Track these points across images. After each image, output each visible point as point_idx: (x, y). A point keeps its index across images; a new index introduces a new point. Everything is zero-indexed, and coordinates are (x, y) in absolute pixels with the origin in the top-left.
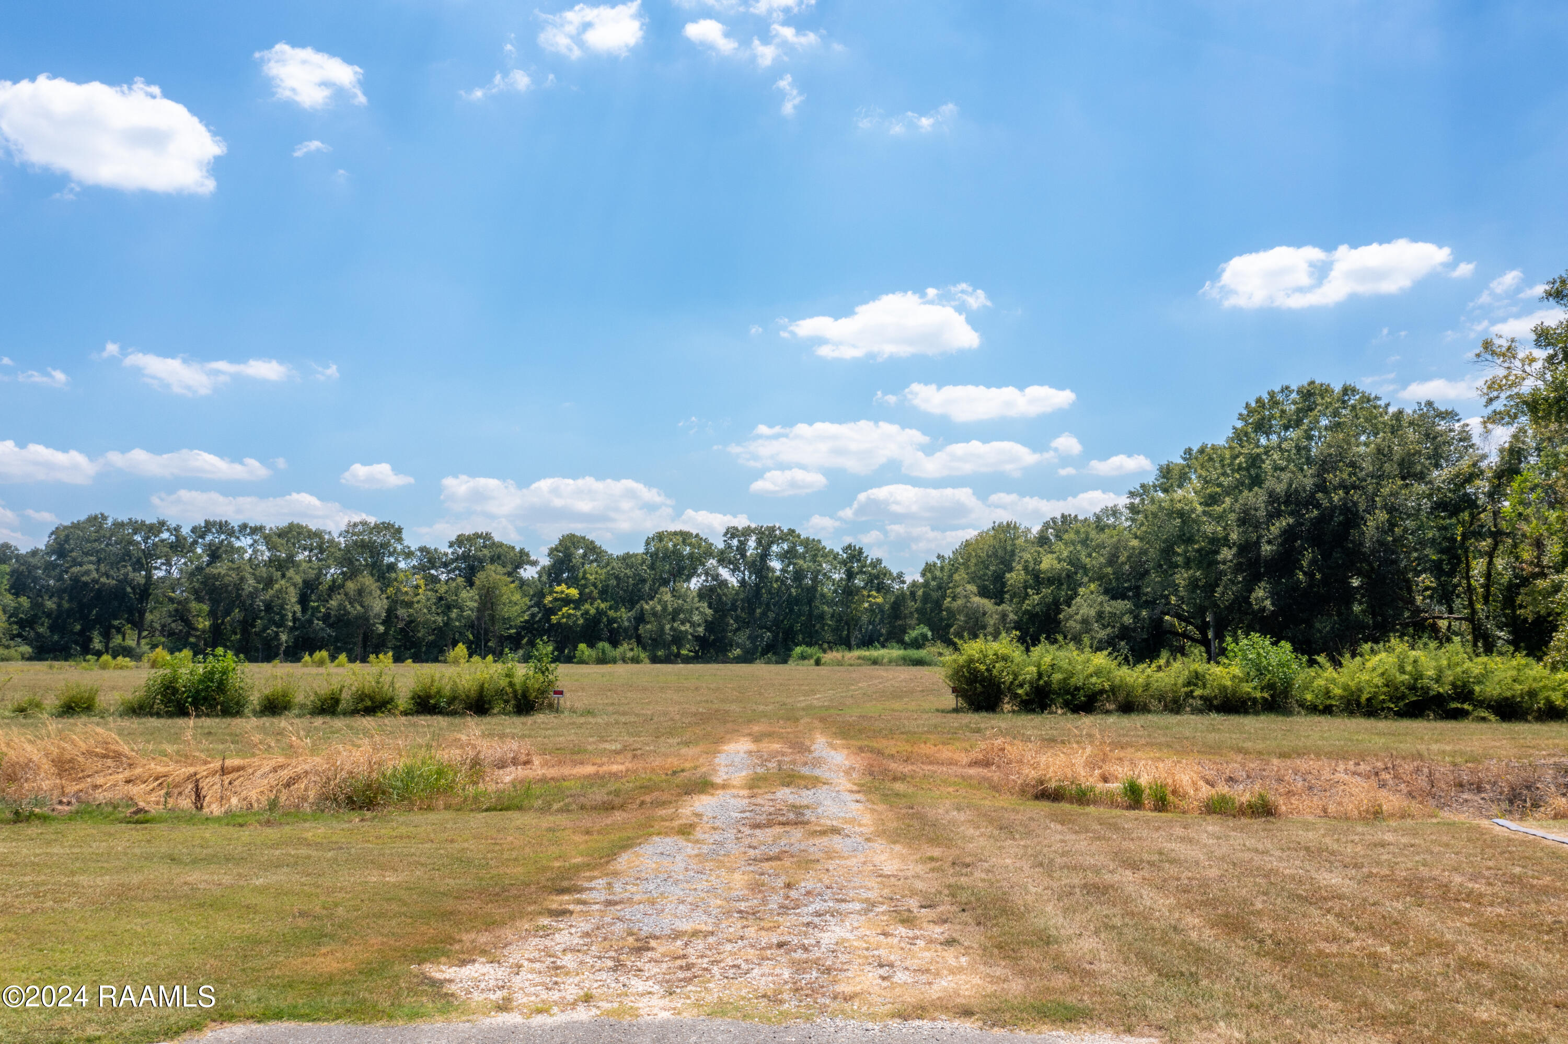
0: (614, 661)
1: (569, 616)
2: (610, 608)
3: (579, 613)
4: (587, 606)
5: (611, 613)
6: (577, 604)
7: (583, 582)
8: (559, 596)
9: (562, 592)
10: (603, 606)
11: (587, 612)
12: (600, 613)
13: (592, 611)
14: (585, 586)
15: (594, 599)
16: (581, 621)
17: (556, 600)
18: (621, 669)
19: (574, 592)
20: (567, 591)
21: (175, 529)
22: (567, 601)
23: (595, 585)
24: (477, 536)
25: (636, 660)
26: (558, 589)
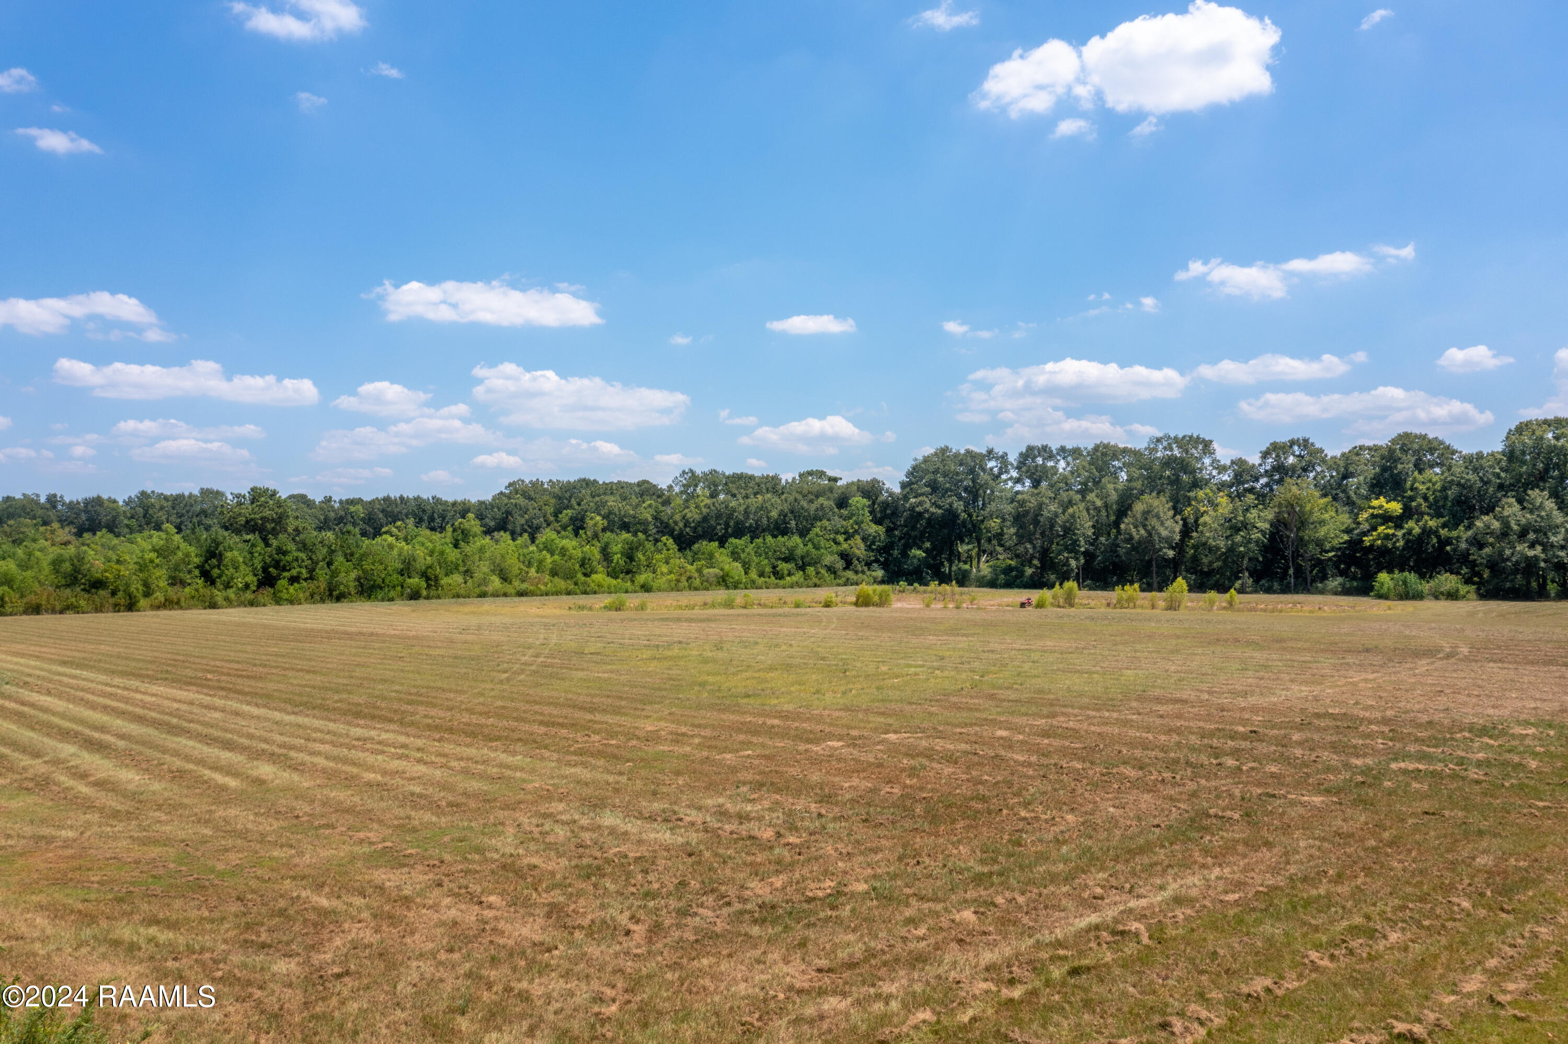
0: (1419, 596)
1: (1387, 537)
2: (1444, 526)
3: (1400, 533)
4: (1411, 524)
5: (1444, 532)
6: (1398, 521)
7: (1409, 493)
8: (1376, 512)
9: (1381, 507)
10: (1432, 523)
11: (1410, 532)
12: (1427, 532)
13: (1417, 530)
14: (1412, 499)
15: (1422, 514)
16: (1401, 544)
17: (1373, 516)
18: (1430, 607)
19: (1395, 507)
20: (1386, 506)
21: (1002, 457)
22: (1386, 518)
23: (1426, 498)
24: (1293, 443)
25: (1452, 596)
26: (1375, 503)
